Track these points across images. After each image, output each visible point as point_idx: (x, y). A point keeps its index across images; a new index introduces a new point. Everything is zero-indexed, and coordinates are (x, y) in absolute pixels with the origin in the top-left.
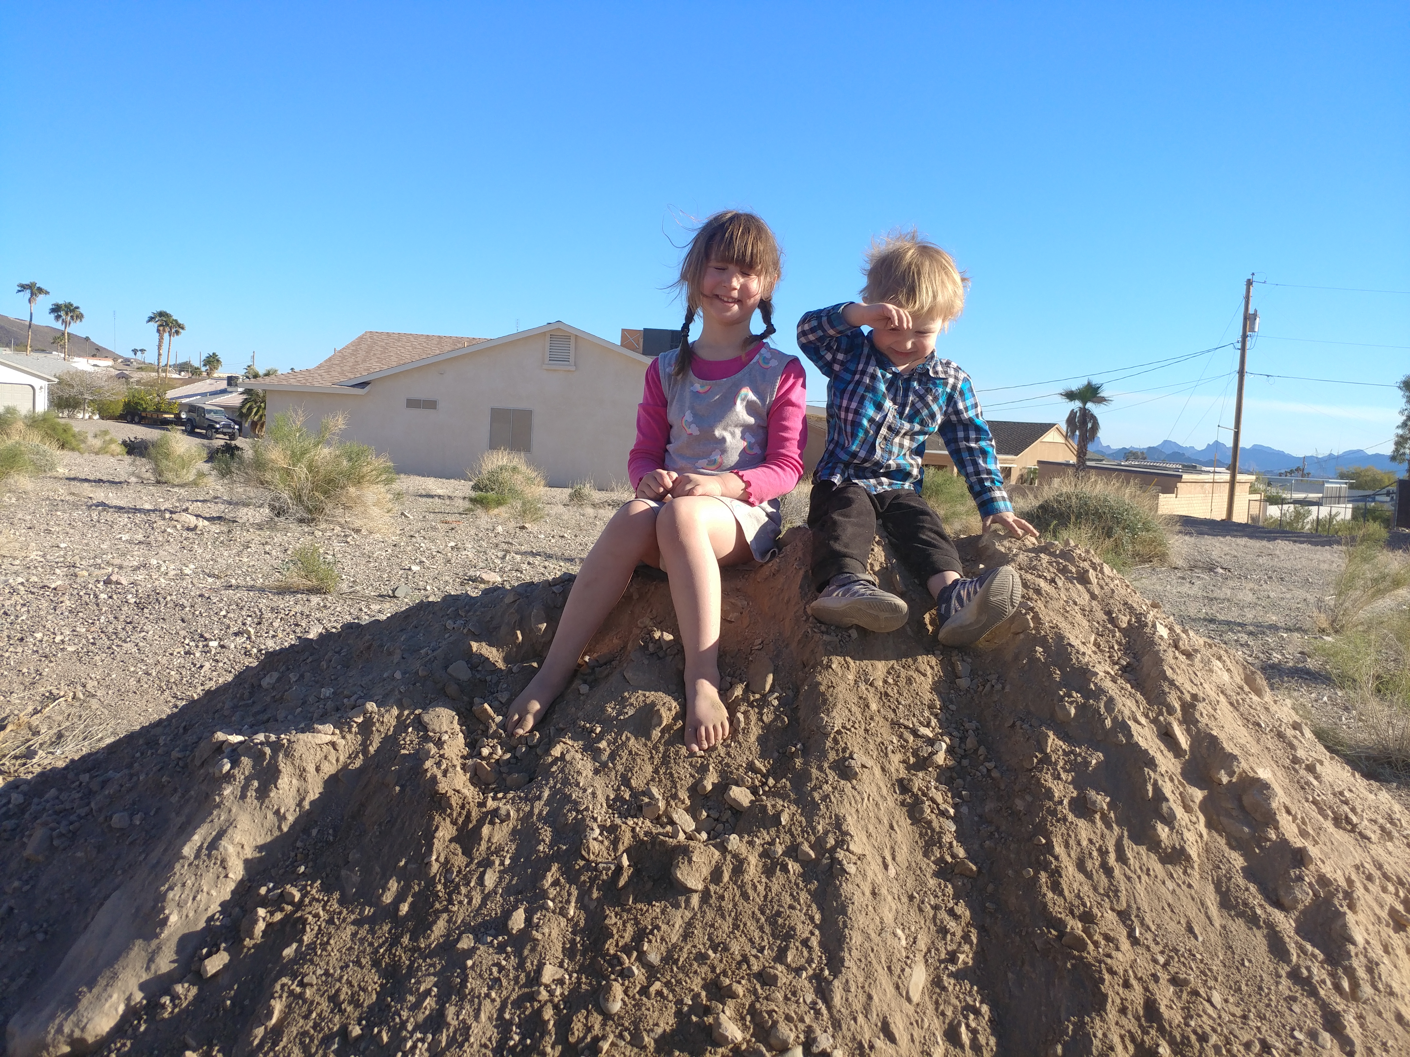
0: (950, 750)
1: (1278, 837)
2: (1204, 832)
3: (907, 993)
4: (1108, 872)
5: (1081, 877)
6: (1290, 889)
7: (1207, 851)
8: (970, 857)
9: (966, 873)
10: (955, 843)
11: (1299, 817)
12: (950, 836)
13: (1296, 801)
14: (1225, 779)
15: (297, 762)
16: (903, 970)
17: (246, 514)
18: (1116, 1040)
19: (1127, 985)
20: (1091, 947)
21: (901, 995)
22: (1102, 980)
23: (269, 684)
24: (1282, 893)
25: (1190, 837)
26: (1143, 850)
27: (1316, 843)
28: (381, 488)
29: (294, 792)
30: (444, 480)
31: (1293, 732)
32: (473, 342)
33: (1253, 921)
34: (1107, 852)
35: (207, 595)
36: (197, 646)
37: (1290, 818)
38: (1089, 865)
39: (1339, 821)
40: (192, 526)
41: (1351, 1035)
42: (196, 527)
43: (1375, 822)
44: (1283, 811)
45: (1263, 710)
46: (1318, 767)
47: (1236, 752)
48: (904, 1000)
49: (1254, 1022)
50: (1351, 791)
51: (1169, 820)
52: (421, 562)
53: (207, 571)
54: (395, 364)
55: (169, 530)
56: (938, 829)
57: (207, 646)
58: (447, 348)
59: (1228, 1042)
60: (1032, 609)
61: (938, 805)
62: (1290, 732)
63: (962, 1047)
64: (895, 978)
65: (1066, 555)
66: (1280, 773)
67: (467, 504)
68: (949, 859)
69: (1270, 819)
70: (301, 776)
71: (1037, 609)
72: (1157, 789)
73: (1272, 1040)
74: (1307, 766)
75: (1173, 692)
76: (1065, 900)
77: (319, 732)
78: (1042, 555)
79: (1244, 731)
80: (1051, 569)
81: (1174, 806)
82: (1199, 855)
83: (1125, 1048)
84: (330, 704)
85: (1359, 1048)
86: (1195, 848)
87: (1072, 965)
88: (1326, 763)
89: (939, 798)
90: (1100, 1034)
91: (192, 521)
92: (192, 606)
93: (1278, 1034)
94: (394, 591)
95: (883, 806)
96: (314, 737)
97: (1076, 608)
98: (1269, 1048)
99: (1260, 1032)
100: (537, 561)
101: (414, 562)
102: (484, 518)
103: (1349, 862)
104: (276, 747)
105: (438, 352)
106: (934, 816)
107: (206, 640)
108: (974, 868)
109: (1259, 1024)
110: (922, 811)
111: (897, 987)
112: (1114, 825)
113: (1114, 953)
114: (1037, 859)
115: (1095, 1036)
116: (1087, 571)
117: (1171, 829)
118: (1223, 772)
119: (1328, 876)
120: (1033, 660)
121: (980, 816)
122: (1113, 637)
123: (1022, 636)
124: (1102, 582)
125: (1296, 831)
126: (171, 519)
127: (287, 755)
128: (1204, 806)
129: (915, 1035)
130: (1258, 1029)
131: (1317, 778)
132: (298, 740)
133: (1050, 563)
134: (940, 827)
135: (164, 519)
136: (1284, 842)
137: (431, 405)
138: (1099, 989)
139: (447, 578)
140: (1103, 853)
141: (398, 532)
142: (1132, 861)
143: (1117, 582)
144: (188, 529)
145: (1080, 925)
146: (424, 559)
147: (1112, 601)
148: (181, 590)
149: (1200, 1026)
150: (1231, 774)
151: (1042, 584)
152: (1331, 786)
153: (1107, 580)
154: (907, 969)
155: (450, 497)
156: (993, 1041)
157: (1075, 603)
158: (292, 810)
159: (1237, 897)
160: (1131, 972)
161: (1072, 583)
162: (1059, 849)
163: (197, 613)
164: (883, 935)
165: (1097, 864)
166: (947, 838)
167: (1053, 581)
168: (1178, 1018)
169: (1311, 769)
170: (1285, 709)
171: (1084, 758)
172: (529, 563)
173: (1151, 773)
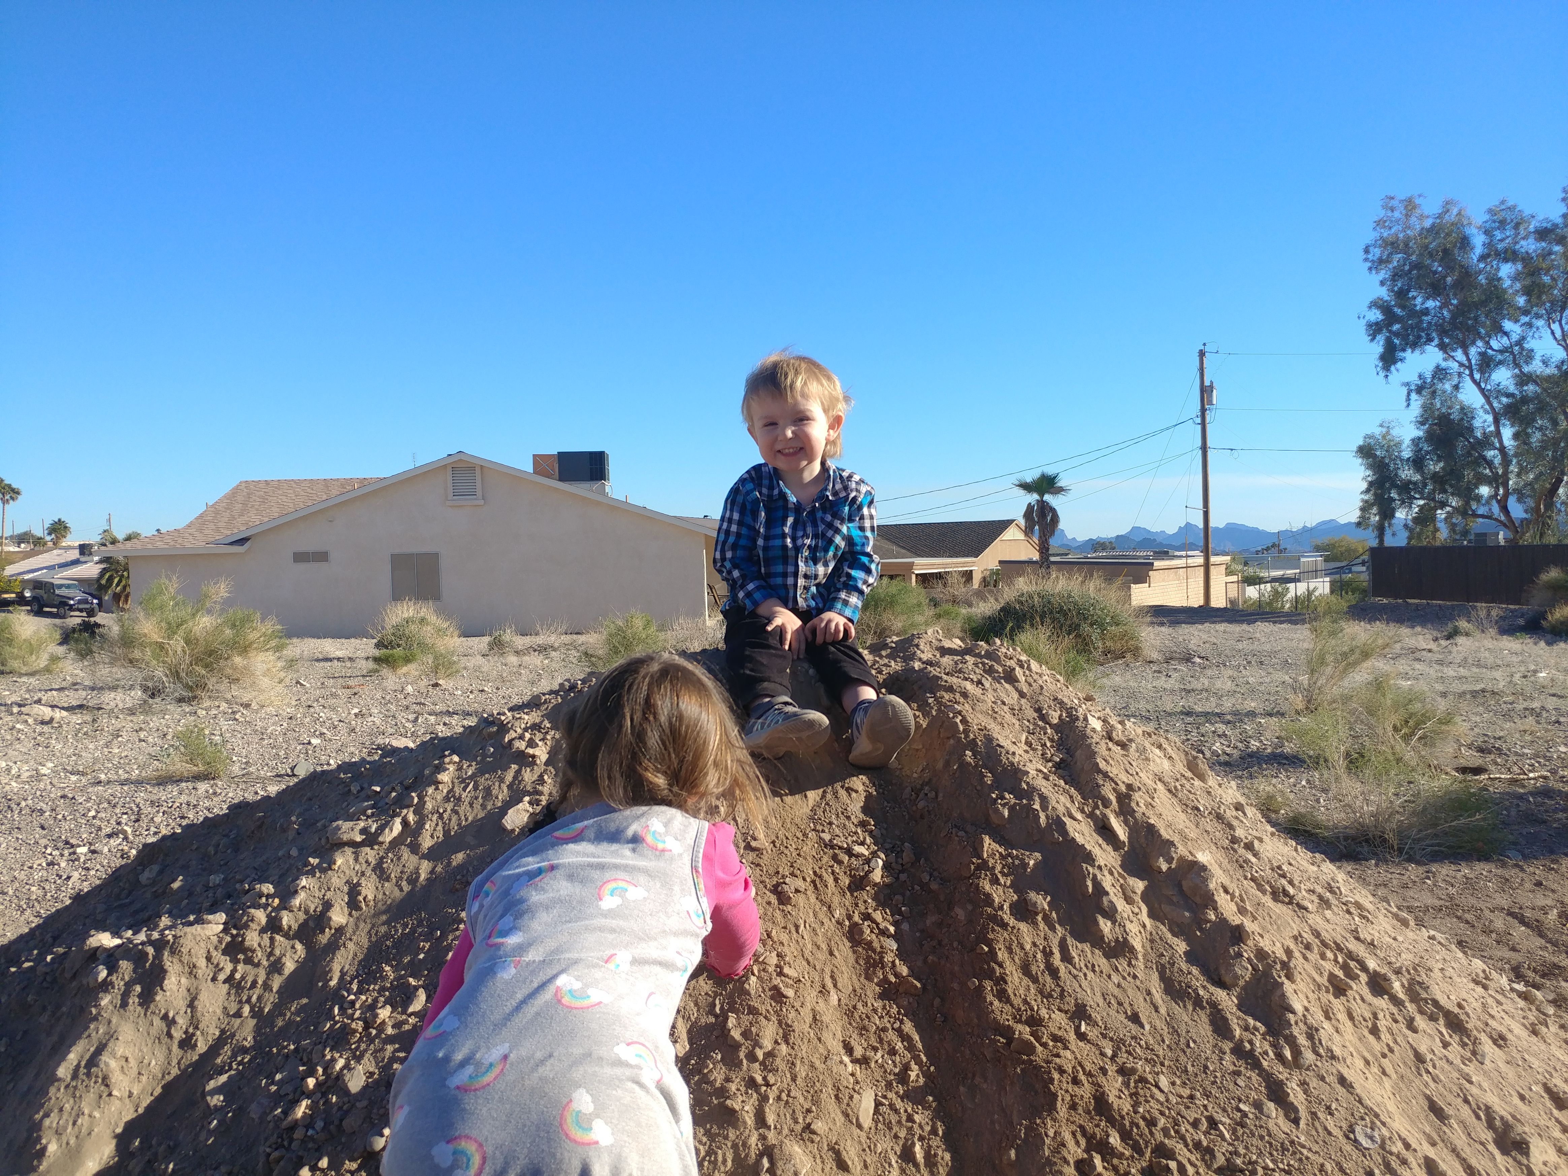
0: (886, 867)
1: (1217, 917)
2: (1148, 922)
3: (857, 1119)
4: (1054, 972)
5: (1026, 981)
6: (1230, 967)
7: (1152, 941)
8: (913, 972)
9: (910, 991)
10: (897, 961)
11: (1237, 894)
12: (892, 955)
13: (1235, 881)
14: (1164, 867)
15: (185, 959)
16: (851, 1097)
17: (111, 699)
18: (1067, 1136)
19: (1076, 1081)
20: (1039, 1048)
21: (852, 1123)
22: (1052, 1080)
23: (148, 879)
24: (1223, 972)
25: (1133, 928)
26: (1087, 947)
27: (1256, 919)
28: (270, 656)
29: (183, 991)
30: (343, 640)
31: (1234, 813)
32: (363, 482)
33: (1198, 1002)
34: (1052, 953)
35: (70, 796)
36: (62, 855)
37: (1229, 897)
38: (1034, 969)
39: (1279, 895)
40: (47, 718)
41: (1296, 1103)
42: (52, 719)
43: (1313, 892)
44: (1221, 890)
45: (1205, 795)
46: (1256, 843)
47: (1176, 839)
48: (854, 1127)
49: (1200, 1101)
50: (1290, 864)
51: (1111, 914)
52: (322, 734)
53: (69, 768)
54: (276, 515)
55: (18, 726)
56: (879, 949)
57: (74, 853)
58: (335, 492)
59: (1176, 1123)
60: (960, 713)
61: (877, 924)
62: (1230, 814)
63: (916, 1165)
64: (844, 1106)
65: (990, 655)
66: (1220, 855)
67: (371, 665)
68: (893, 979)
69: (1209, 901)
70: (191, 973)
71: (964, 713)
72: (1097, 884)
73: (1219, 1116)
74: (1245, 844)
75: (1107, 784)
76: (1012, 1005)
77: (210, 922)
78: (967, 657)
79: (1183, 816)
80: (977, 671)
81: (1114, 900)
82: (1143, 946)
83: (1077, 1143)
84: (220, 892)
85: (1303, 1114)
86: (1138, 939)
87: (1022, 1070)
88: (1266, 839)
89: (878, 916)
90: (1051, 1133)
91: (47, 712)
92: (53, 810)
93: (1224, 1110)
94: (292, 769)
95: (820, 931)
96: (203, 929)
97: (1006, 708)
98: (1216, 1124)
99: (1207, 1110)
100: (454, 720)
101: (314, 735)
102: (391, 679)
103: (1288, 933)
104: (160, 945)
105: (325, 497)
106: (874, 936)
107: (72, 846)
108: (919, 985)
109: (1206, 1102)
110: (862, 932)
111: (847, 1115)
112: (1057, 926)
113: (1062, 1052)
114: (981, 968)
115: (1047, 1136)
116: (1014, 669)
117: (1114, 922)
118: (1161, 859)
119: (1266, 949)
120: (963, 765)
121: (922, 931)
122: (1045, 734)
123: (952, 741)
124: (1030, 680)
125: (1235, 909)
126: (20, 713)
127: (173, 952)
128: (1145, 897)
129: (869, 1161)
130: (1205, 1106)
131: (1255, 855)
132: (185, 934)
133: (976, 664)
134: (882, 947)
135: (12, 714)
136: (1223, 921)
137: (322, 557)
138: (1049, 1089)
139: (352, 749)
140: (1048, 954)
141: (294, 703)
142: (1077, 960)
143: (1045, 678)
144: (43, 723)
145: (1028, 1029)
146: (325, 731)
147: (1041, 698)
148: (38, 793)
149: (1148, 1112)
150: (1169, 860)
151: (968, 686)
152: (1270, 861)
153: (1036, 677)
154: (856, 1096)
155: (350, 659)
156: (947, 1156)
157: (1004, 703)
158: (182, 1012)
159: (1181, 982)
160: (1079, 1068)
161: (999, 683)
162: (1002, 955)
163: (60, 817)
164: (828, 1063)
165: (1042, 967)
166: (889, 958)
167: (979, 682)
168: (1126, 1106)
169: (1249, 847)
170: (1230, 791)
171: (1022, 860)
172: (445, 724)
173: (1090, 869)
